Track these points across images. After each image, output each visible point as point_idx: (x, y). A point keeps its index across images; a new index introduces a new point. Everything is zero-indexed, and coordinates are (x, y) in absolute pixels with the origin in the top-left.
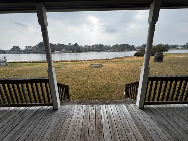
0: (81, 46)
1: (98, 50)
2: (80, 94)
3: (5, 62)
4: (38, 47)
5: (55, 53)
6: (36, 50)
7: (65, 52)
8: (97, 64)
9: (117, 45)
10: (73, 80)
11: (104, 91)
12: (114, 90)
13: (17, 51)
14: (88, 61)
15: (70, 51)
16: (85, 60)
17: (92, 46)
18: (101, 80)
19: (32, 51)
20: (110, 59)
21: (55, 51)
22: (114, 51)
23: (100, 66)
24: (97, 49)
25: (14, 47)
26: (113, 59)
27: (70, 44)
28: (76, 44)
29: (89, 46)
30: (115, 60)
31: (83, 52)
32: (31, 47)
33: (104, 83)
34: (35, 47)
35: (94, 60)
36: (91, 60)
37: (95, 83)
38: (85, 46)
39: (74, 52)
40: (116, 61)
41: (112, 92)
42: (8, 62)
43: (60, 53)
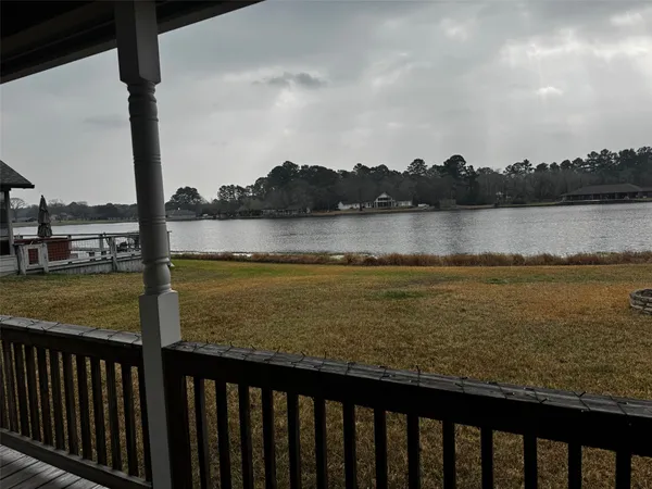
0: (483, 170)
1: (615, 189)
4: (267, 187)
5: (336, 216)
7: (387, 208)
13: (190, 208)
15: (415, 203)
17: (566, 163)
21: (341, 206)
24: (603, 183)
27: (419, 163)
28: (455, 162)
29: (542, 167)
31: (497, 206)
32: (239, 188)
34: (256, 187)
38: (513, 169)
39: (437, 208)
43: (362, 214)
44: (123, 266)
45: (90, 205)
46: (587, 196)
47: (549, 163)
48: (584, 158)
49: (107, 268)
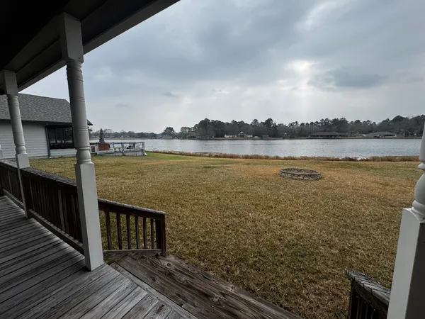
0: (280, 125)
2: (206, 243)
3: (142, 150)
4: (199, 128)
6: (194, 134)
7: (243, 138)
8: (305, 170)
9: (398, 119)
10: (217, 201)
11: (282, 259)
12: (319, 272)
14: (285, 159)
15: (254, 136)
16: (277, 158)
17: (312, 123)
18: (291, 219)
19: (189, 135)
20: (359, 159)
21: (225, 136)
22: (385, 137)
23: (310, 176)
24: (325, 131)
25: (167, 128)
26: (374, 159)
27: (256, 121)
28: (269, 121)
29: (303, 124)
30: (377, 164)
31: (284, 138)
33: (296, 230)
34: (194, 128)
35: (305, 158)
36: (294, 159)
37: (267, 223)
38: (291, 125)
40: (382, 169)
41: (310, 276)
42: (146, 152)
43: (233, 139)
44: (127, 154)
45: (135, 132)
46: (318, 136)
47: (305, 123)
48: (319, 121)
49: (121, 154)
